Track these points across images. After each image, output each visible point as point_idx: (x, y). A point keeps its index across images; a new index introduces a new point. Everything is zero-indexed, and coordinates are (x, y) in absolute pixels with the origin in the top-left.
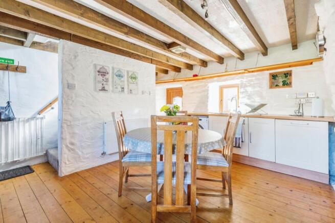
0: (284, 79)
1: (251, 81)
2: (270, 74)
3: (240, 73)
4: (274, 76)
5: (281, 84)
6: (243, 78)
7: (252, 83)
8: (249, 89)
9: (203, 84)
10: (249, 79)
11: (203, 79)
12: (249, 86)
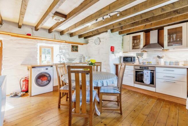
0: (76, 48)
1: (65, 47)
2: (72, 45)
3: (60, 42)
4: (73, 47)
5: (75, 50)
6: (61, 45)
7: (65, 48)
8: (64, 51)
9: (32, 42)
10: (64, 45)
11: (33, 39)
12: (64, 49)
